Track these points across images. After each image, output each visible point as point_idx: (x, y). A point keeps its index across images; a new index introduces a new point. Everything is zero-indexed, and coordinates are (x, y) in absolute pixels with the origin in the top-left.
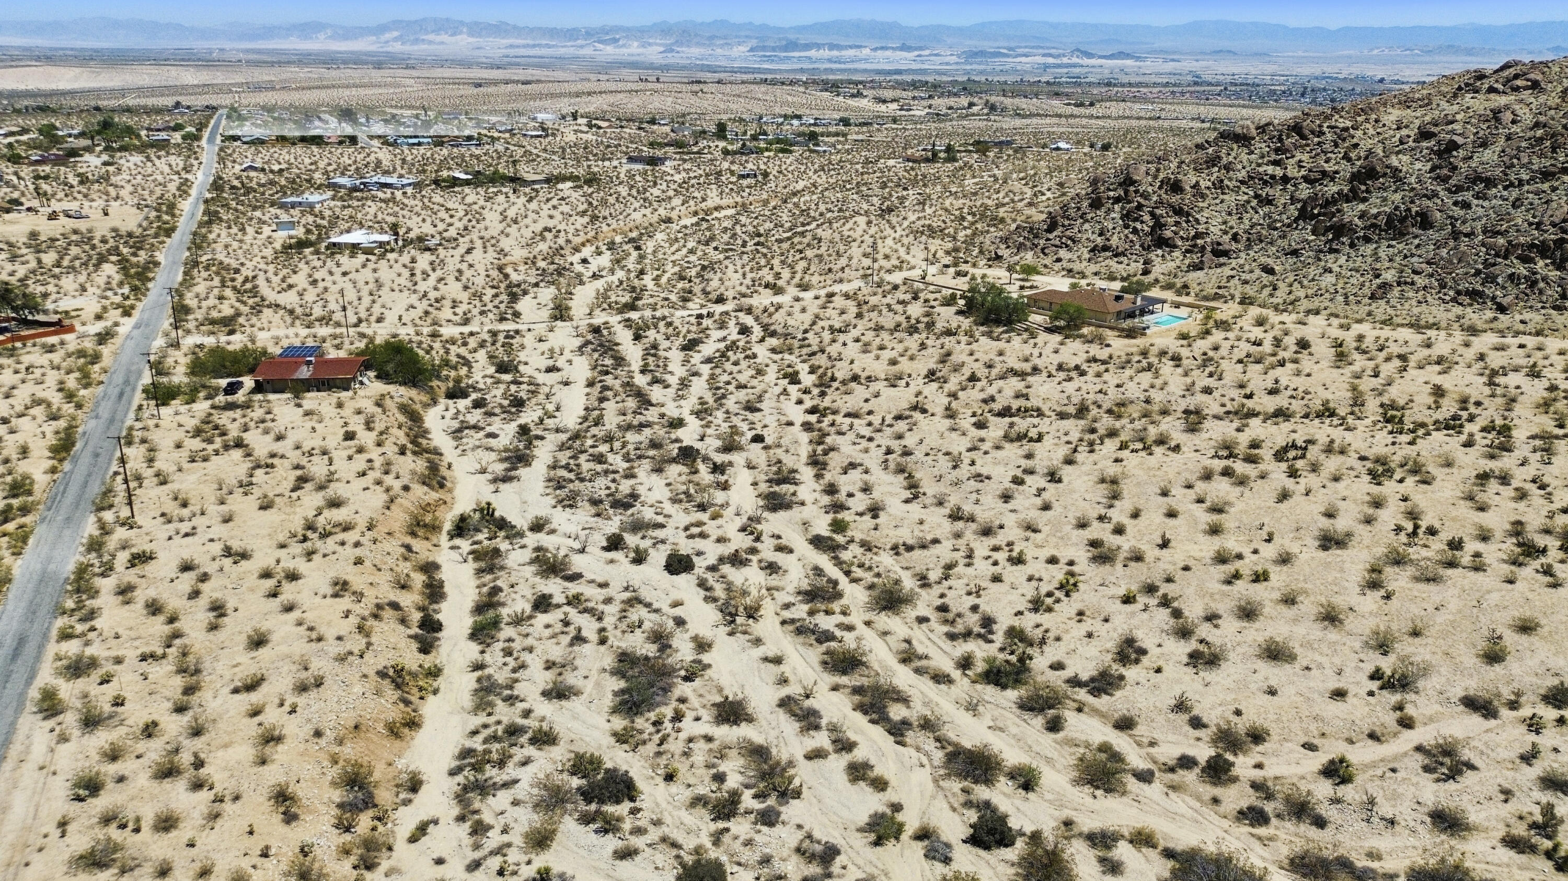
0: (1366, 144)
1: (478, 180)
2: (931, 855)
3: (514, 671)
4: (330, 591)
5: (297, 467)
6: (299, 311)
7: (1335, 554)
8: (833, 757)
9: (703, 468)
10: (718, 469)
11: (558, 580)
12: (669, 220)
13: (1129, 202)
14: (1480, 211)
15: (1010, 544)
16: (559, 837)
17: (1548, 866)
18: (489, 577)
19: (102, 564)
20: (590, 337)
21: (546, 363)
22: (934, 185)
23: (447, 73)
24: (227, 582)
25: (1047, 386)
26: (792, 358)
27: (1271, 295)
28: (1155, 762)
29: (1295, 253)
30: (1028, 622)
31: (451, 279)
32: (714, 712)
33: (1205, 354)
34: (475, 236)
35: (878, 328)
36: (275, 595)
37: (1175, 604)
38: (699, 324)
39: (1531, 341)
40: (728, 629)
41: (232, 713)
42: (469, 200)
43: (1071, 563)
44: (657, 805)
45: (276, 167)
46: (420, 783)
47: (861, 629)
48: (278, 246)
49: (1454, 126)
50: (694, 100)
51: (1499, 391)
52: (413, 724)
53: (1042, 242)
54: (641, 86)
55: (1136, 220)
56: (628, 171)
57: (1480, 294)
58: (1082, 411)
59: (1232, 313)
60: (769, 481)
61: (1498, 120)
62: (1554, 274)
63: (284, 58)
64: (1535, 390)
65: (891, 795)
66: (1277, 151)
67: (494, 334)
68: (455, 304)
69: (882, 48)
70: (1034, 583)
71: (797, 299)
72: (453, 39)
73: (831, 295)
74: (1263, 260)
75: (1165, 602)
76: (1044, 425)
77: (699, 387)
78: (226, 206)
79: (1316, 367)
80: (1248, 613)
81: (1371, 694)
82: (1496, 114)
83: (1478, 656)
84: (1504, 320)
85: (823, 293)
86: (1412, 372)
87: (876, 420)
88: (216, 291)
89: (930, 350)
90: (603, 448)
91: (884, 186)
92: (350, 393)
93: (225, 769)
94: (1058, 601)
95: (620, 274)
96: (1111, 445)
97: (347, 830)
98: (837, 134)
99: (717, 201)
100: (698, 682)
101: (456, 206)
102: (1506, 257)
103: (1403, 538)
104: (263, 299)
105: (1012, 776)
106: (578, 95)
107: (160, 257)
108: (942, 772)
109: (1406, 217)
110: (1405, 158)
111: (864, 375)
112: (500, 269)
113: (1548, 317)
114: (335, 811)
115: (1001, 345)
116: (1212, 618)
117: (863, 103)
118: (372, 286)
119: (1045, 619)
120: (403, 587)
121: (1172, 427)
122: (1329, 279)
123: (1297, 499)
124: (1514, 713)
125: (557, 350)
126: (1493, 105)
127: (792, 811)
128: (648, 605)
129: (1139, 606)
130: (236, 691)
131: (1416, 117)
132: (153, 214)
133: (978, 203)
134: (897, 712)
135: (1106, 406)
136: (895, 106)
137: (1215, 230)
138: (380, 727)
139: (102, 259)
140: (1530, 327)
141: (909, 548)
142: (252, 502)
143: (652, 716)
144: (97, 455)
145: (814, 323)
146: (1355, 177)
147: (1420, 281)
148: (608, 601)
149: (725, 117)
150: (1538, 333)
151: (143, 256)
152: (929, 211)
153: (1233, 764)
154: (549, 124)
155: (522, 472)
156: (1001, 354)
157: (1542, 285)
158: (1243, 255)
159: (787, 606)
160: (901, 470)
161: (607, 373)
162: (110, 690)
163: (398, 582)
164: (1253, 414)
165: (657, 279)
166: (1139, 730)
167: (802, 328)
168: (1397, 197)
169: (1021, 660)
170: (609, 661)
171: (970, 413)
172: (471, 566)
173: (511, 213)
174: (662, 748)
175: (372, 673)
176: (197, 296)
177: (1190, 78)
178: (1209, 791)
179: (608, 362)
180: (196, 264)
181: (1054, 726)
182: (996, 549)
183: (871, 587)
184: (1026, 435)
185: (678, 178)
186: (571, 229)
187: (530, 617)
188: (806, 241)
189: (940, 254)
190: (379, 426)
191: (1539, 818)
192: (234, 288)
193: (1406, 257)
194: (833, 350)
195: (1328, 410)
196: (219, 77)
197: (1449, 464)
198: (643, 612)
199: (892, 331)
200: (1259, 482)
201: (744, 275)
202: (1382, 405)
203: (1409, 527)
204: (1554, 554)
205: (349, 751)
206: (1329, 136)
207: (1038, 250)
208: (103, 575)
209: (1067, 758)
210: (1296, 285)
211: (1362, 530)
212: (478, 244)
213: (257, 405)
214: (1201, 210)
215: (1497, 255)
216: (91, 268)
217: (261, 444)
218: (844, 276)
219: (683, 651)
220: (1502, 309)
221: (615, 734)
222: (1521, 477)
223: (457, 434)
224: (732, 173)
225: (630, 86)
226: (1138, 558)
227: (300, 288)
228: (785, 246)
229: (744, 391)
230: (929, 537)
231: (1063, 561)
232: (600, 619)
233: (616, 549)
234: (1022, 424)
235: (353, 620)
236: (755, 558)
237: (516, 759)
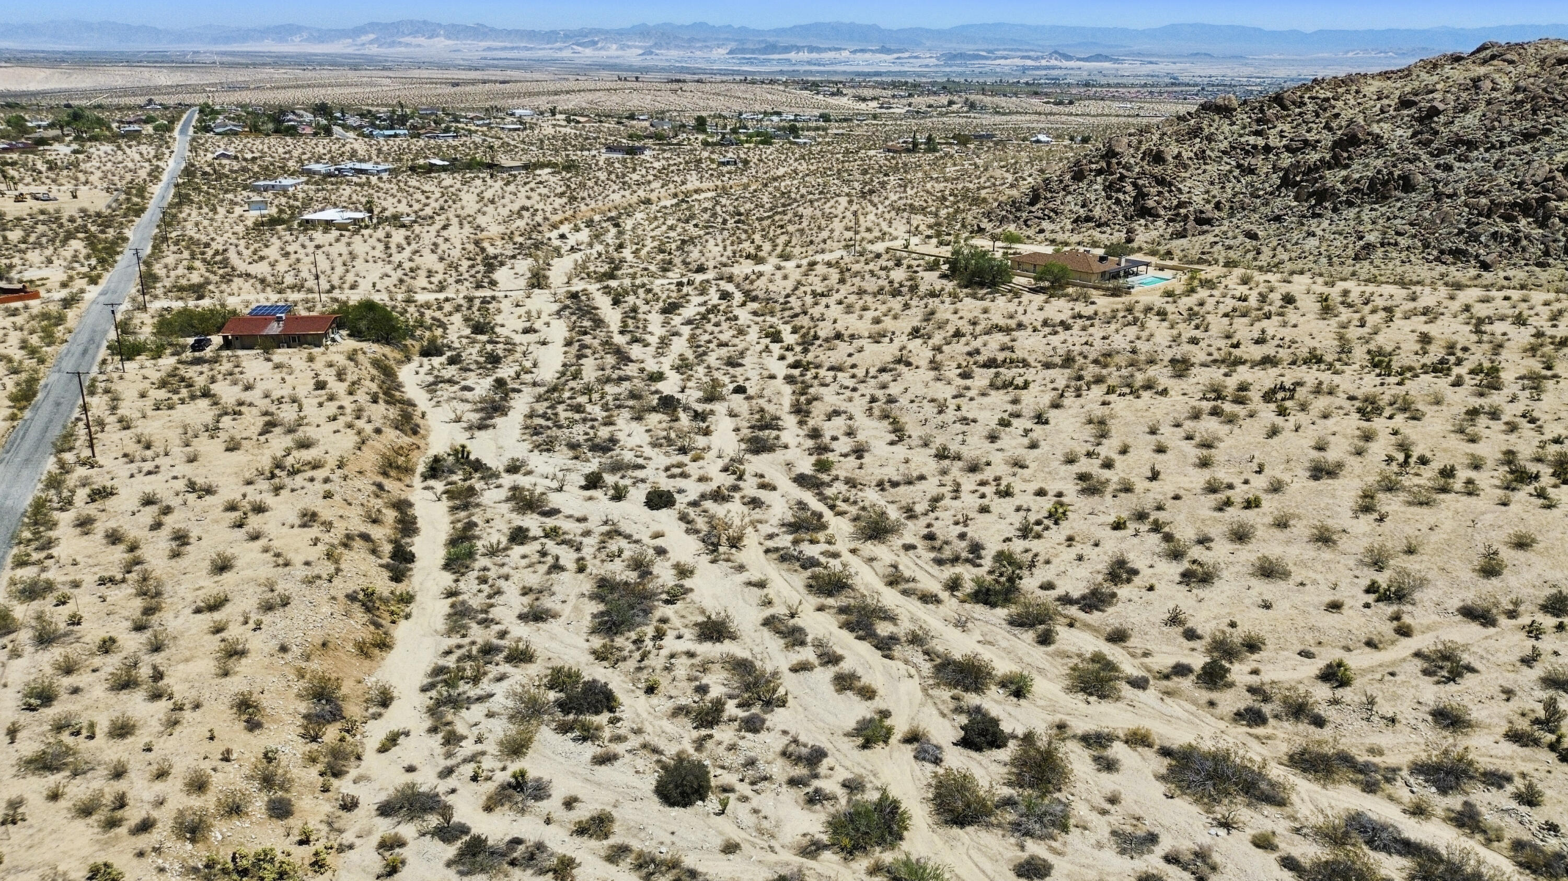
0: (1347, 114)
1: (453, 166)
2: (920, 756)
3: (490, 597)
4: (298, 522)
5: (266, 414)
6: (270, 279)
7: (1326, 483)
8: (819, 670)
9: (682, 415)
10: (698, 416)
11: (535, 516)
12: (648, 202)
13: (1112, 174)
14: (1463, 173)
15: (997, 479)
16: (534, 745)
17: (1552, 757)
18: (463, 514)
19: (61, 500)
20: (568, 302)
21: (521, 325)
22: (916, 171)
23: (425, 74)
24: (190, 515)
25: (1032, 339)
26: (774, 320)
27: (1255, 259)
28: (1149, 671)
29: (1278, 219)
30: (1018, 546)
31: (426, 252)
32: (696, 630)
33: (1190, 309)
34: (451, 214)
35: (861, 292)
36: (240, 526)
37: (1167, 529)
38: (679, 291)
39: (1516, 295)
40: (710, 557)
41: (193, 631)
42: (444, 184)
43: (1060, 495)
44: (638, 715)
45: (249, 156)
46: (392, 699)
47: (847, 557)
48: (250, 223)
49: (1435, 95)
50: (673, 98)
51: (1485, 338)
52: (384, 645)
53: (1025, 215)
54: (620, 84)
55: (1119, 191)
56: (608, 159)
57: (1464, 253)
58: (1068, 361)
59: (1215, 274)
60: (752, 427)
61: (1477, 88)
62: (1537, 232)
63: (259, 60)
64: (1523, 336)
65: (879, 703)
66: (1258, 121)
67: (470, 300)
68: (430, 273)
69: (862, 51)
70: (1023, 513)
71: (779, 268)
72: (431, 41)
73: (812, 264)
74: (1247, 227)
75: (1156, 527)
76: (1030, 374)
77: (679, 346)
78: (198, 190)
79: (1302, 319)
80: (1240, 536)
81: (1367, 606)
82: (1476, 82)
83: (1474, 570)
84: (1488, 277)
85: (805, 262)
86: (1398, 322)
87: (860, 373)
88: (185, 263)
89: (914, 310)
90: (582, 399)
91: (865, 172)
92: (322, 349)
93: (186, 680)
94: (1047, 528)
95: (599, 248)
96: (1097, 392)
97: (314, 739)
98: (817, 129)
99: (697, 184)
100: (679, 605)
101: (433, 188)
102: (1488, 216)
103: (1394, 467)
104: (233, 269)
105: (1003, 684)
106: (556, 93)
107: (128, 233)
108: (931, 682)
109: (1388, 181)
110: (1385, 126)
111: (846, 334)
112: (477, 243)
113: (1531, 274)
114: (300, 721)
115: (986, 303)
116: (1204, 541)
117: (843, 101)
118: (346, 257)
119: (1035, 545)
120: (375, 521)
121: (1161, 375)
122: (1312, 242)
123: (1287, 435)
124: (1513, 622)
125: (534, 314)
126: (1472, 75)
127: (777, 718)
128: (628, 537)
129: (1130, 530)
130: (198, 611)
131: (1396, 89)
132: (123, 197)
133: (960, 186)
134: (883, 629)
135: (1091, 358)
136: (874, 104)
137: (1198, 200)
138: (350, 647)
139: (69, 236)
140: (1515, 282)
141: (895, 484)
142: (217, 445)
143: (633, 635)
144: (58, 404)
145: (796, 288)
146: (1336, 144)
147: (1403, 242)
148: (587, 533)
149: (704, 114)
150: (1523, 287)
151: (111, 233)
152: (909, 192)
153: (1228, 670)
154: (528, 119)
155: (498, 421)
156: (985, 311)
157: (1524, 243)
158: (1226, 222)
159: (771, 537)
160: (885, 416)
161: (585, 333)
162: (65, 611)
163: (370, 517)
164: (1239, 362)
165: (636, 252)
166: (1132, 642)
167: (784, 293)
168: (1379, 163)
169: (1011, 580)
170: (587, 585)
171: (955, 365)
172: (445, 503)
173: (488, 195)
174: (642, 664)
175: (341, 596)
176: (166, 266)
177: (1167, 80)
178: (1205, 695)
179: (587, 323)
180: (165, 239)
181: (1045, 639)
182: (983, 483)
183: (856, 519)
184: (1011, 384)
185: (657, 165)
186: (549, 209)
187: (506, 549)
188: (786, 218)
189: (922, 227)
190: (351, 377)
191: (1541, 713)
192: (204, 260)
193: (1389, 219)
194: (816, 312)
195: (1315, 357)
196: (193, 78)
197: (1438, 402)
198: (623, 543)
199: (875, 295)
200: (1248, 420)
201: (725, 248)
202: (1369, 352)
203: (1401, 457)
204: (1546, 480)
205: (316, 665)
206: (1310, 107)
207: (1021, 222)
208: (62, 509)
209: (1061, 668)
210: (1280, 249)
211: (1353, 462)
212: (455, 221)
213: (225, 360)
214: (1184, 180)
215: (1480, 214)
216: (58, 243)
217: (227, 393)
218: (826, 246)
219: (664, 575)
220: (1485, 266)
221: (594, 652)
222: (1510, 412)
223: (431, 388)
224: (712, 161)
225: (608, 85)
226: (1127, 489)
227: (272, 259)
228: (766, 223)
229: (725, 349)
230: (915, 474)
231: (1051, 493)
232: (578, 550)
233: (595, 487)
234: (1007, 374)
235: (321, 548)
236: (737, 495)
237: (491, 676)
